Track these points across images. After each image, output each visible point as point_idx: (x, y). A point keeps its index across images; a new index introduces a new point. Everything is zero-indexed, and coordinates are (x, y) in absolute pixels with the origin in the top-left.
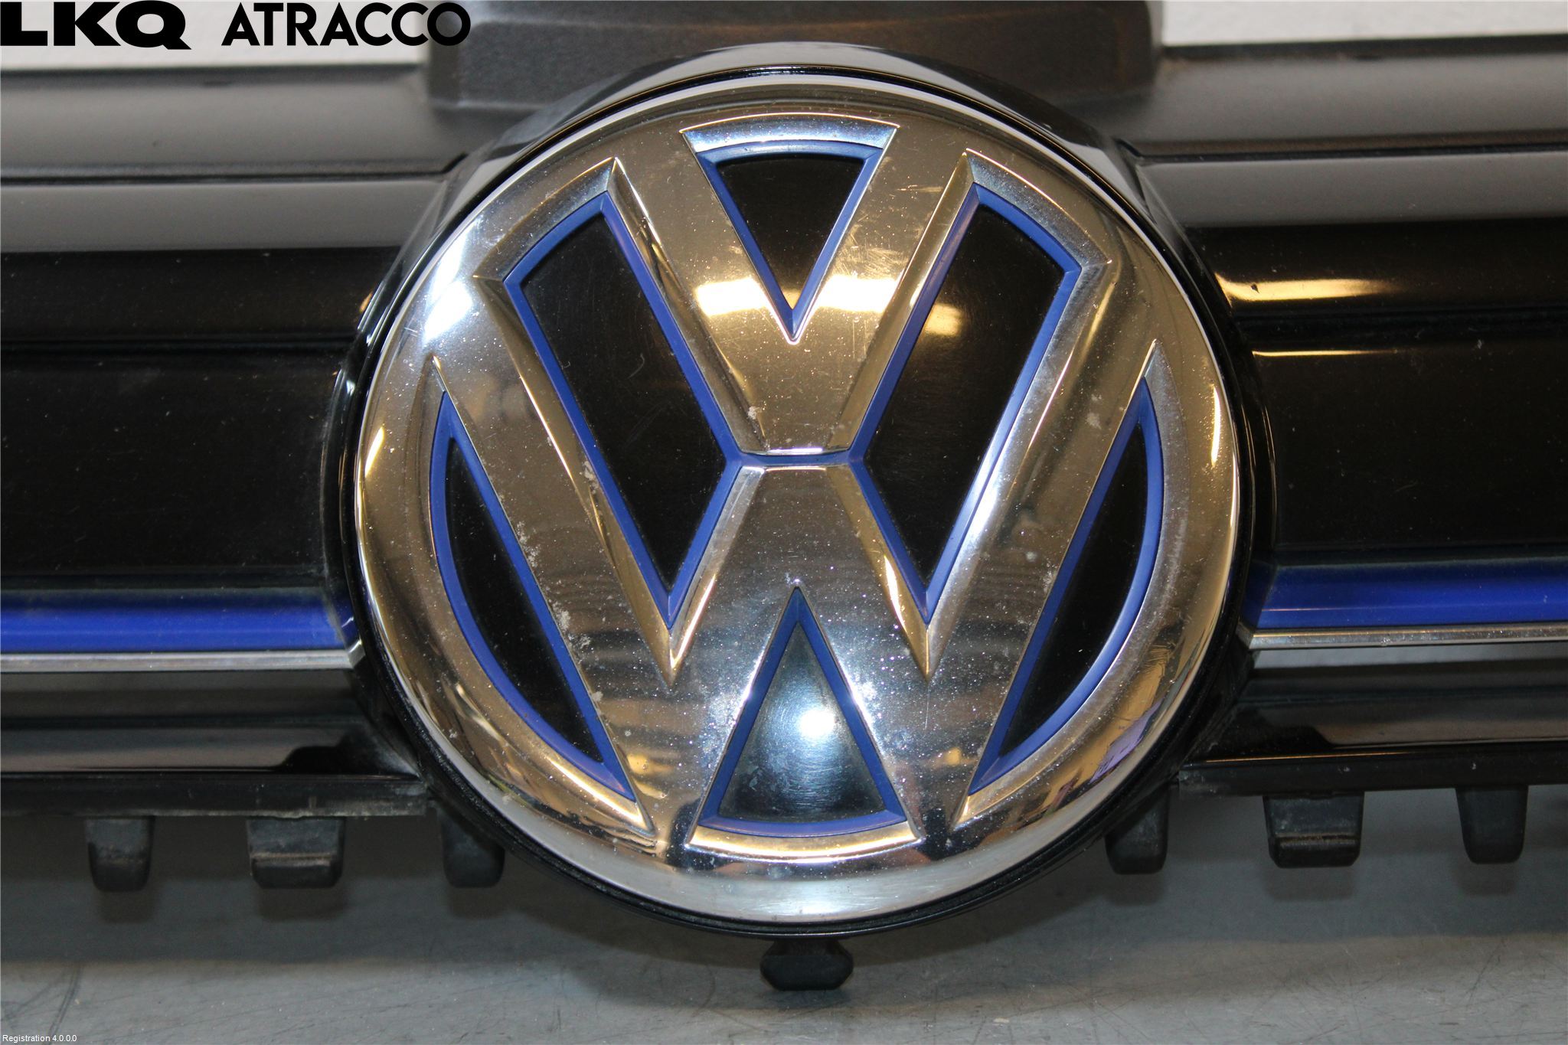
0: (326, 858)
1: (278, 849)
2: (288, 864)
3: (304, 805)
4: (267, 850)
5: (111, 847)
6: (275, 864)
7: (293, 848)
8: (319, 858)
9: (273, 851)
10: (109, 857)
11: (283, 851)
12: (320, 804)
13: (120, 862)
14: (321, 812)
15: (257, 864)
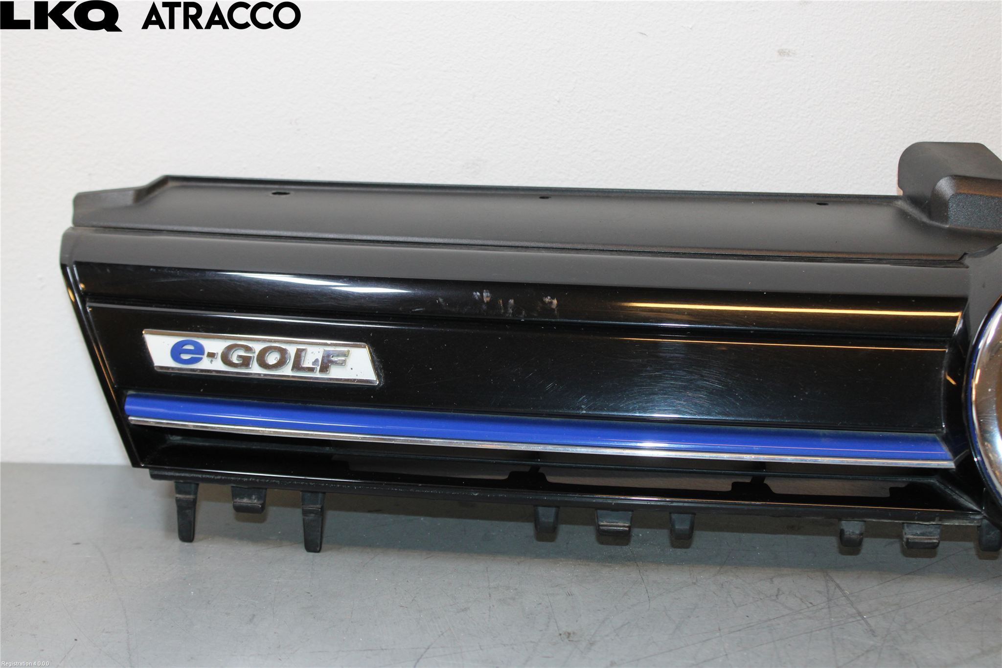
0: (937, 539)
1: (916, 534)
2: (922, 541)
3: (934, 520)
4: (912, 535)
5: (851, 531)
6: (917, 541)
7: (923, 534)
8: (934, 539)
9: (914, 535)
10: (849, 534)
11: (918, 535)
12: (940, 520)
13: (853, 536)
14: (940, 523)
15: (909, 540)
